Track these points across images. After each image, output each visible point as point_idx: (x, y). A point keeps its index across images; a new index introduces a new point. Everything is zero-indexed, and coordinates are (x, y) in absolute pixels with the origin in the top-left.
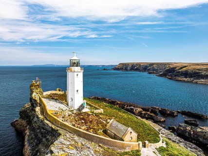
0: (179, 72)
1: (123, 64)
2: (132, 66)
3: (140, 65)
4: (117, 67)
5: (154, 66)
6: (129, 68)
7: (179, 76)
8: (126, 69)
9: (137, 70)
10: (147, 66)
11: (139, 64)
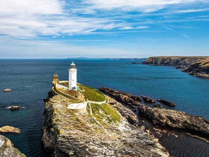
0: (201, 68)
1: (152, 58)
2: (163, 60)
3: (171, 60)
4: (146, 61)
5: (186, 60)
6: (159, 62)
7: (200, 72)
8: (156, 64)
9: (168, 64)
10: (178, 60)
11: (169, 58)
